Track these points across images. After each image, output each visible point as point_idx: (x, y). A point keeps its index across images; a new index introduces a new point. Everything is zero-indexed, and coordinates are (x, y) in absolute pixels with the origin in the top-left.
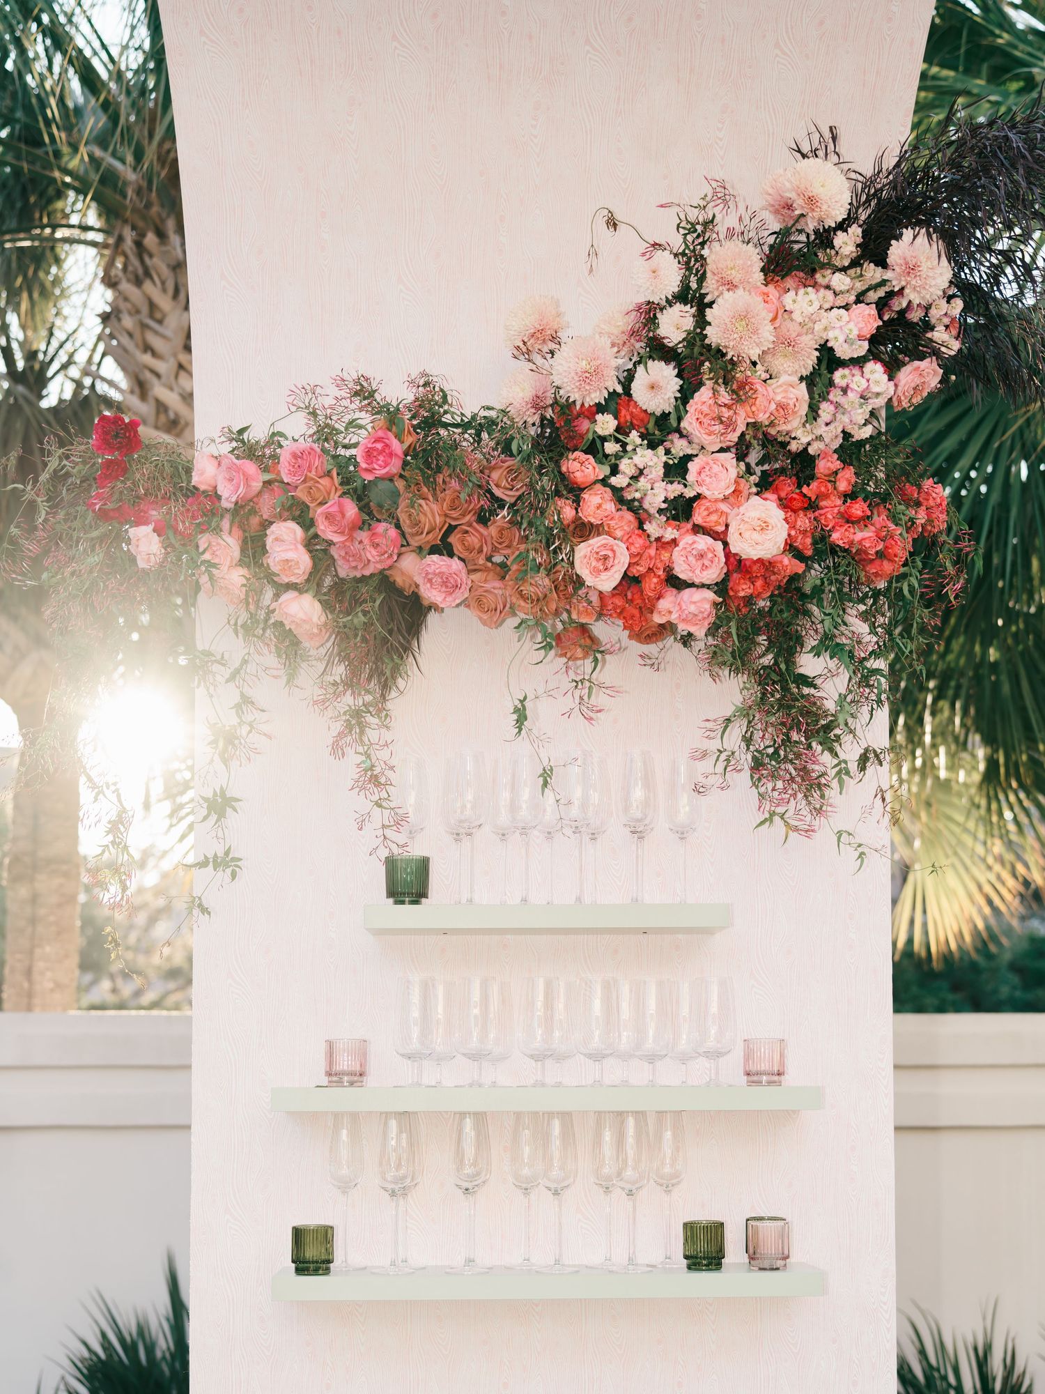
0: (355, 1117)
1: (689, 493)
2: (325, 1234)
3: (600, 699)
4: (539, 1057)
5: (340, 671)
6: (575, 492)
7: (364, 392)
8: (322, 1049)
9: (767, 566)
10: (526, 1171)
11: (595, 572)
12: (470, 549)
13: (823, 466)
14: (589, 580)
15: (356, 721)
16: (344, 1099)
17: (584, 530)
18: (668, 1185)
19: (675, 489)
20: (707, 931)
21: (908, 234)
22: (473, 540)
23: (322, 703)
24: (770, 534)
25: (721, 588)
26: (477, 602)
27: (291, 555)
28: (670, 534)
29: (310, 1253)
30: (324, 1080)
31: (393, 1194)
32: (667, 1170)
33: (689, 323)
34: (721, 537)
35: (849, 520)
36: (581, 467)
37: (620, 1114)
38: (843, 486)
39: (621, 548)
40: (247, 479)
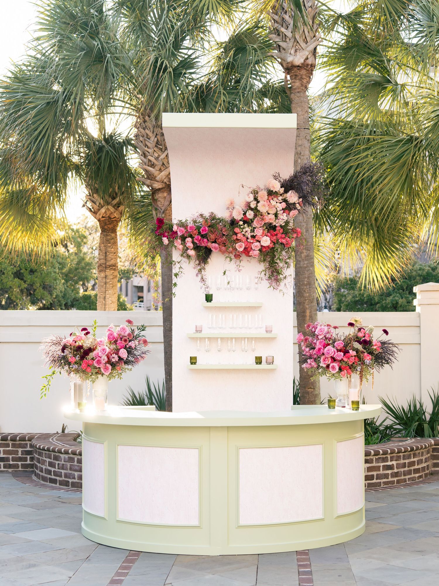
0: (200, 338)
1: (255, 235)
2: (195, 358)
3: (241, 268)
4: (231, 328)
5: (197, 262)
6: (236, 234)
7: (201, 215)
8: (195, 326)
9: (268, 247)
10: (229, 348)
11: (239, 248)
12: (219, 242)
13: (277, 228)
14: (238, 249)
15: (200, 271)
16: (198, 335)
17: (238, 240)
18: (253, 350)
19: (252, 234)
20: (259, 307)
21: (290, 192)
22: (220, 241)
23: (194, 268)
24: (267, 242)
25: (260, 250)
26: (220, 251)
27: (190, 245)
28: (252, 241)
29: (193, 361)
30: (195, 332)
31: (207, 351)
32: (253, 348)
33: (255, 205)
34: (260, 242)
35: (282, 238)
36: (237, 230)
37: (245, 338)
38: (281, 232)
39: (243, 244)
40: (183, 231)
